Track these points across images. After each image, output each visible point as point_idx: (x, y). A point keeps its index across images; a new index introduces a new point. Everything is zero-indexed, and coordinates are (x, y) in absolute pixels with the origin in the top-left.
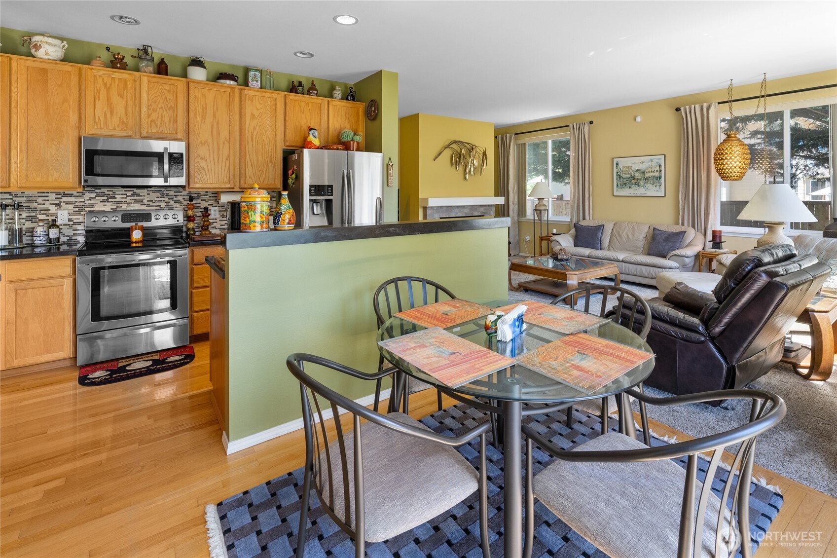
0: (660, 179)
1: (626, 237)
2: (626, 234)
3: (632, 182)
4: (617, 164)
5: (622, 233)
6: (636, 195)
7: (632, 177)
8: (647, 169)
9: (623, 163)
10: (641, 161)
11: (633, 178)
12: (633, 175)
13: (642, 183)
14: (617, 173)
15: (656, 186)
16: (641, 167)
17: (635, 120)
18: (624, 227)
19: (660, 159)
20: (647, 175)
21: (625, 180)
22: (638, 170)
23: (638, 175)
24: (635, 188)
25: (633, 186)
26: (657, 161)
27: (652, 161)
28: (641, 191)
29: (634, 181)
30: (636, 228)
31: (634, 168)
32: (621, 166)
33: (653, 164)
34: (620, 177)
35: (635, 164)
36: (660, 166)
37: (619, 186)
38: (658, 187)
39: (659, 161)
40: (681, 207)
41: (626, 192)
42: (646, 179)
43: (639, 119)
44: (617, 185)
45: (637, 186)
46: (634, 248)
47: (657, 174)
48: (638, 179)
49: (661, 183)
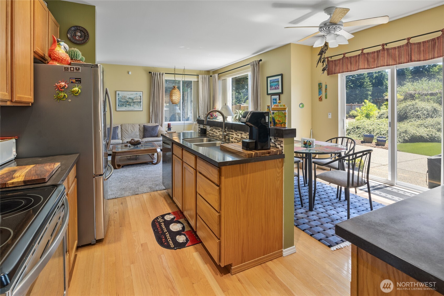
0: (140, 102)
1: (131, 131)
2: (130, 129)
3: (127, 104)
4: (118, 94)
5: (128, 129)
6: (129, 110)
7: (126, 101)
8: (134, 97)
9: (121, 94)
10: (131, 94)
11: (128, 102)
12: (127, 100)
13: (132, 104)
14: (119, 99)
15: (139, 106)
16: (131, 97)
17: (128, 73)
18: (128, 126)
19: (141, 93)
20: (134, 101)
21: (123, 103)
22: (130, 98)
23: (130, 100)
24: (128, 107)
25: (127, 106)
26: (139, 94)
27: (137, 94)
28: (131, 108)
29: (128, 103)
30: (134, 126)
31: (128, 97)
32: (120, 95)
33: (137, 96)
34: (120, 101)
35: (128, 95)
36: (141, 97)
37: (120, 106)
38: (140, 106)
39: (140, 94)
40: (151, 115)
41: (124, 108)
42: (134, 103)
43: (130, 73)
44: (119, 105)
45: (129, 106)
46: (136, 136)
47: (139, 100)
48: (130, 102)
49: (141, 104)
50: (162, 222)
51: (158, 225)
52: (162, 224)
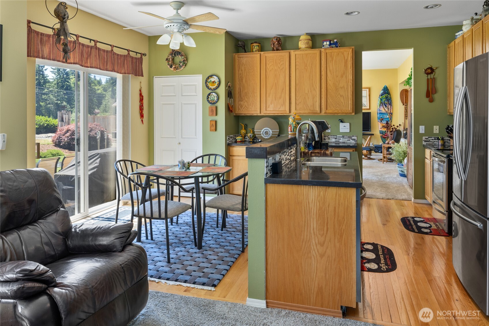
50: (383, 264)
51: (389, 263)
52: (384, 262)
